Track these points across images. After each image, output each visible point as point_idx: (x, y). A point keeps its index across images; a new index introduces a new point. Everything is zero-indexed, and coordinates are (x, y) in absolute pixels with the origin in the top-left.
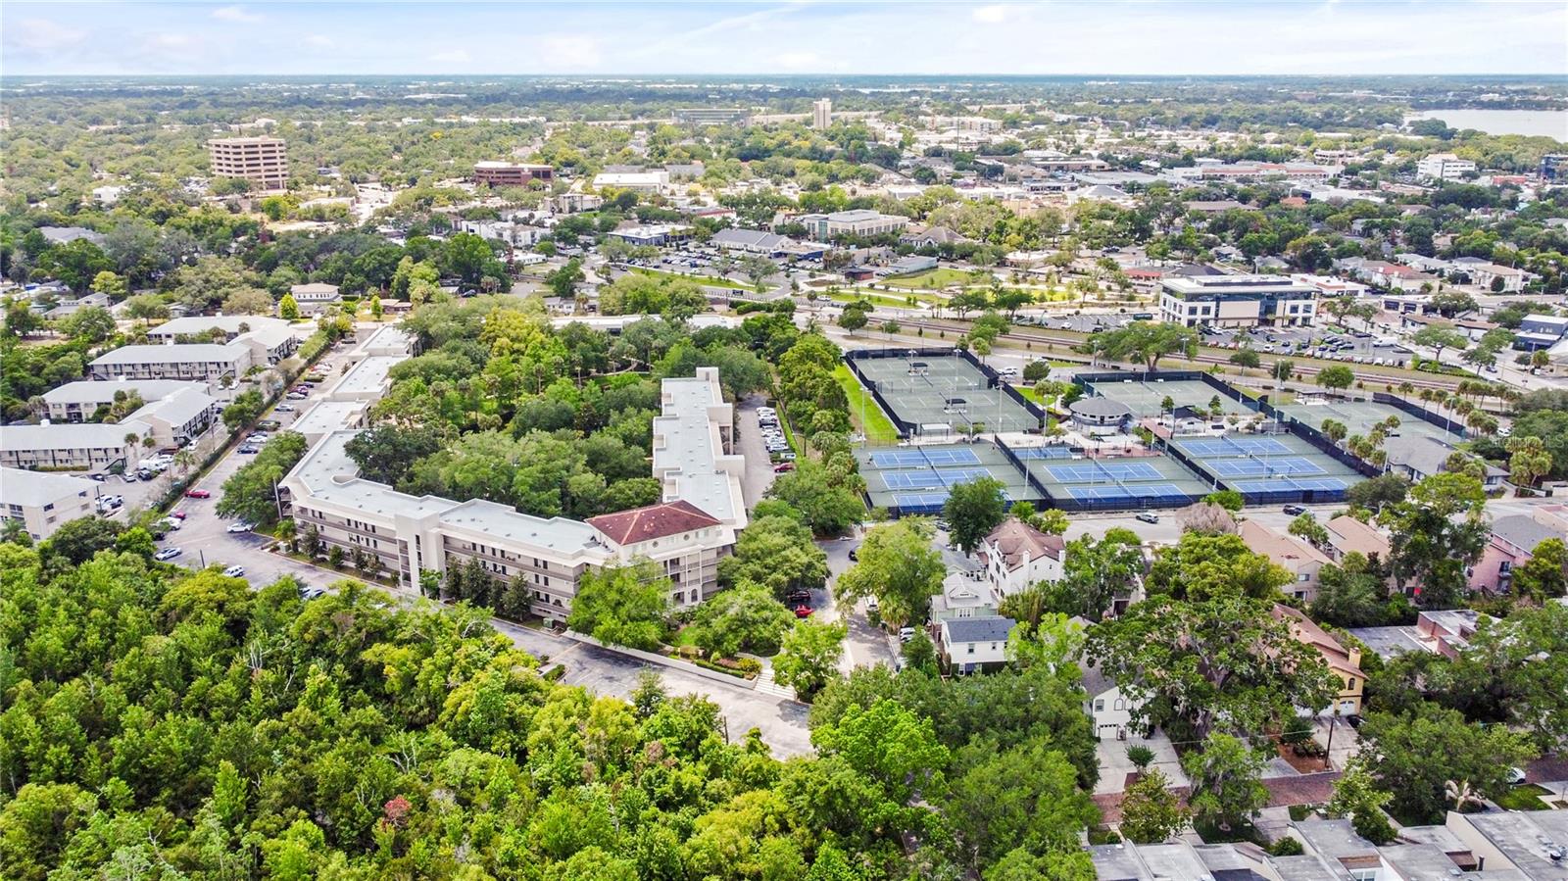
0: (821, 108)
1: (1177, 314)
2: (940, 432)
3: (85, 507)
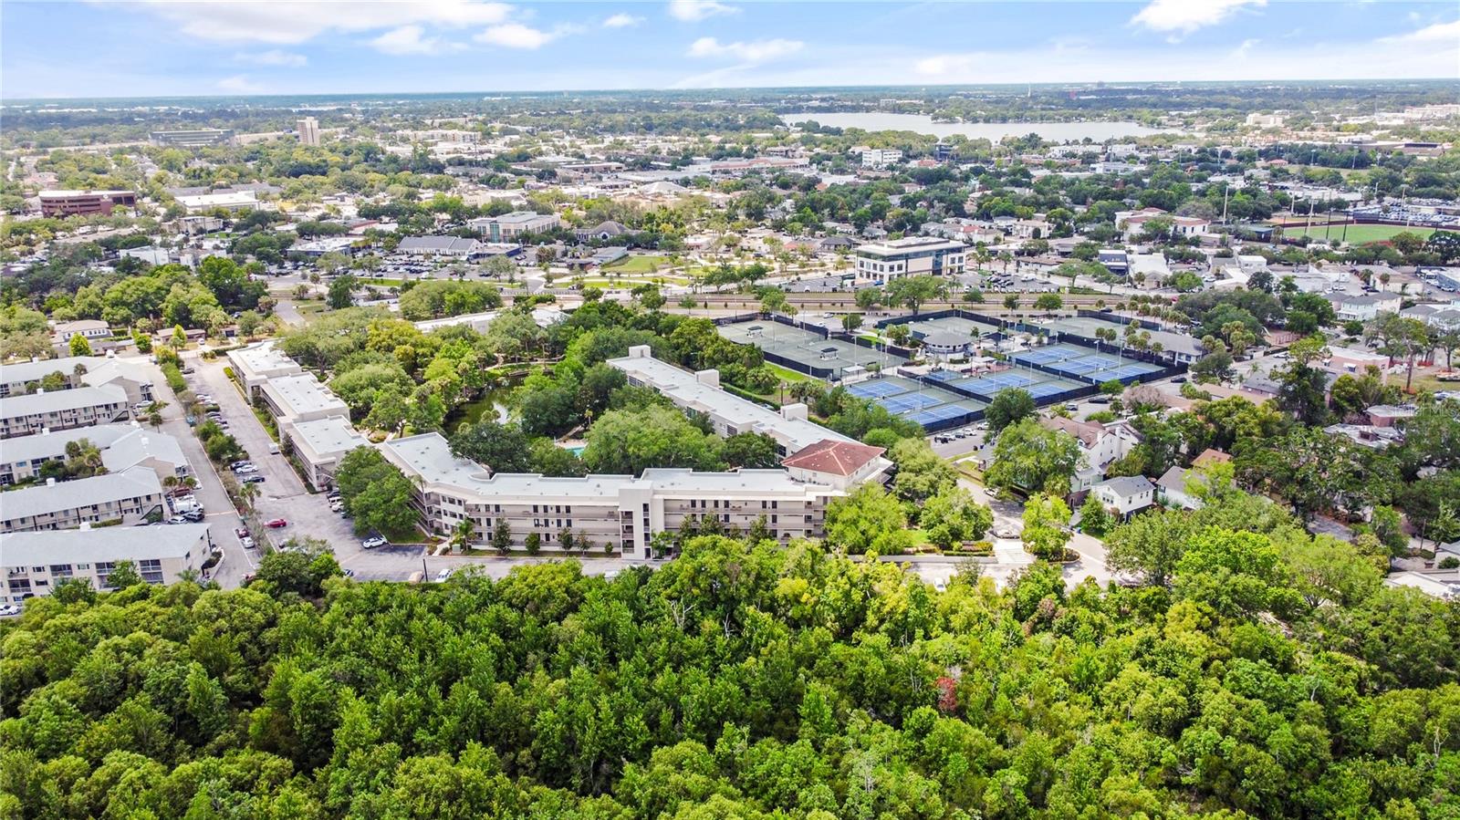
0: (308, 126)
1: (878, 272)
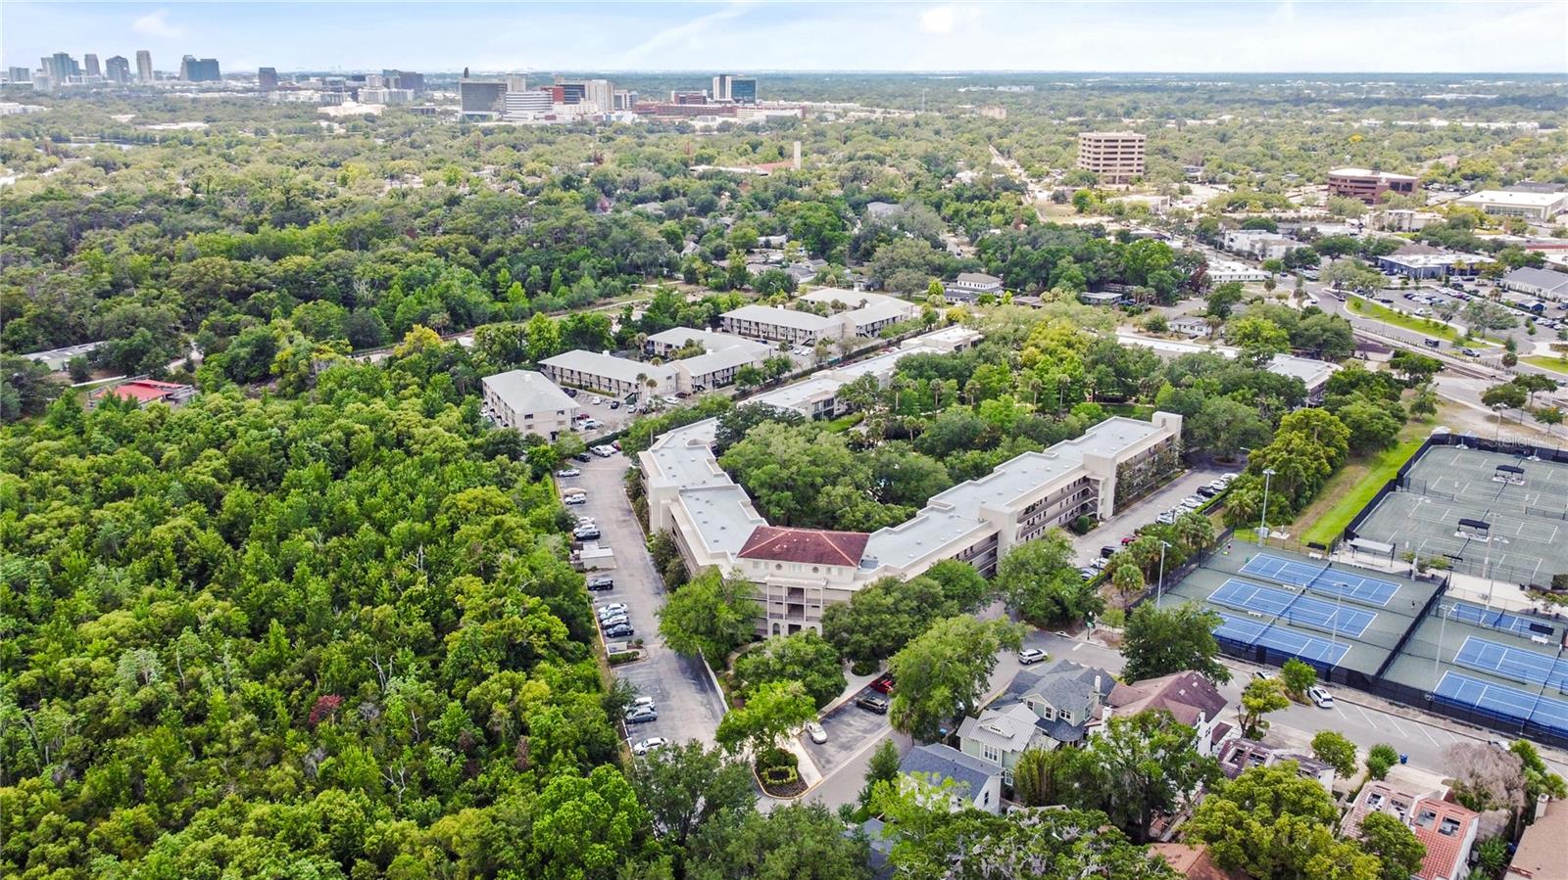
2: (1375, 553)
3: (561, 423)
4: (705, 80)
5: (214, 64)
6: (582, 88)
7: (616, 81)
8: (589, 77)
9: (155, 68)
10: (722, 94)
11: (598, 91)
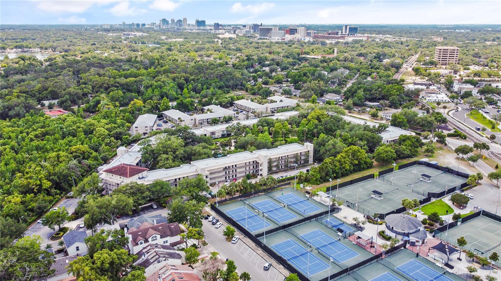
4: (340, 27)
5: (204, 22)
6: (296, 30)
7: (308, 28)
8: (298, 26)
9: (188, 23)
10: (346, 32)
11: (301, 30)
